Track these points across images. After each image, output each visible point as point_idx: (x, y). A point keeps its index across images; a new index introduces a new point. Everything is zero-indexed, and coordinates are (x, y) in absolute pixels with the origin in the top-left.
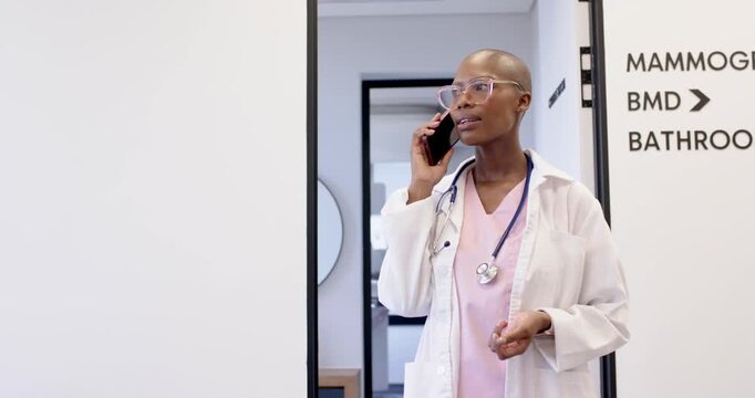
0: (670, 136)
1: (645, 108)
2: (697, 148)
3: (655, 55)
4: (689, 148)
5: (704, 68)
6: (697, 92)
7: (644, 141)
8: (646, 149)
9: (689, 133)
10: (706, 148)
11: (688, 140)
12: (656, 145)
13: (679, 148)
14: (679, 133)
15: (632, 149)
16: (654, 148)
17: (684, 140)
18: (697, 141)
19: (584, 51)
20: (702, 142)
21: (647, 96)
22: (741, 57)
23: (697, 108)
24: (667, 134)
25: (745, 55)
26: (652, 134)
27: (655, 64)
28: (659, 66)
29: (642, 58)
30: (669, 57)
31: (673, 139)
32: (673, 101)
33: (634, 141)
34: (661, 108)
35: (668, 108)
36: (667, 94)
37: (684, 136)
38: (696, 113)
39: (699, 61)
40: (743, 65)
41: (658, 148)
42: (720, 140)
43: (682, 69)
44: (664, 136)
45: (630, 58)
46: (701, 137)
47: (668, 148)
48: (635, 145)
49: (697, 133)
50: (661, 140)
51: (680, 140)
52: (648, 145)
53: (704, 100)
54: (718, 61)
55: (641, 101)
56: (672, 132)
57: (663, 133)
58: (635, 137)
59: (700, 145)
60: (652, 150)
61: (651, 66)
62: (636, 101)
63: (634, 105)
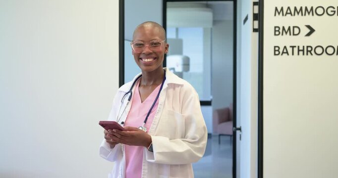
0: (295, 48)
1: (282, 34)
2: (307, 54)
3: (289, 8)
4: (303, 54)
5: (313, 15)
6: (309, 27)
7: (281, 51)
8: (282, 54)
9: (304, 47)
10: (312, 54)
11: (303, 50)
12: (287, 53)
13: (298, 54)
14: (299, 47)
15: (275, 54)
16: (286, 54)
17: (301, 50)
18: (307, 51)
19: (255, 4)
20: (310, 51)
21: (284, 28)
22: (332, 9)
23: (308, 35)
24: (293, 47)
25: (334, 8)
26: (285, 47)
27: (289, 12)
28: (291, 13)
29: (282, 9)
30: (295, 9)
31: (296, 50)
32: (296, 31)
33: (276, 51)
34: (290, 34)
35: (294, 35)
36: (294, 27)
37: (301, 48)
38: (307, 37)
39: (311, 11)
40: (333, 13)
41: (288, 54)
42: (319, 51)
43: (302, 15)
44: (291, 48)
45: (276, 9)
46: (309, 49)
47: (293, 54)
48: (277, 53)
49: (308, 47)
50: (290, 50)
51: (299, 50)
52: (283, 53)
53: (312, 30)
54: (320, 11)
55: (281, 31)
56: (295, 47)
57: (291, 47)
58: (277, 49)
59: (309, 53)
60: (285, 55)
61: (287, 13)
62: (278, 31)
63: (277, 33)
